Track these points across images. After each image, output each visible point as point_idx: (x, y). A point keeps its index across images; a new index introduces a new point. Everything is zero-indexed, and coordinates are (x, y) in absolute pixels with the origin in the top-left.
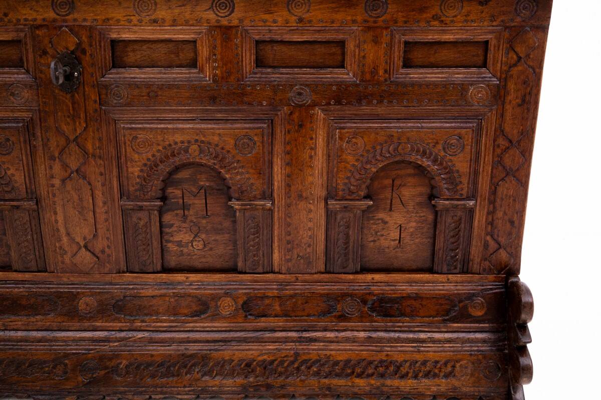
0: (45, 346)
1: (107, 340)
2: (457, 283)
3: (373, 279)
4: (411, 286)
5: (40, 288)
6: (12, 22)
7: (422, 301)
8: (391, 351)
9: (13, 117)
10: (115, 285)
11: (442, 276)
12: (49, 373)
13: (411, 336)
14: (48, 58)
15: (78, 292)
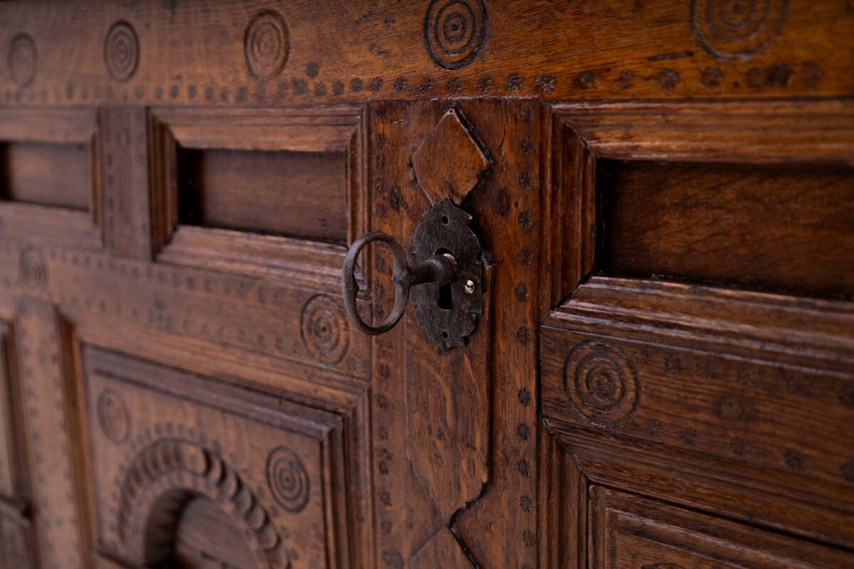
6: (325, 92)
14: (402, 220)
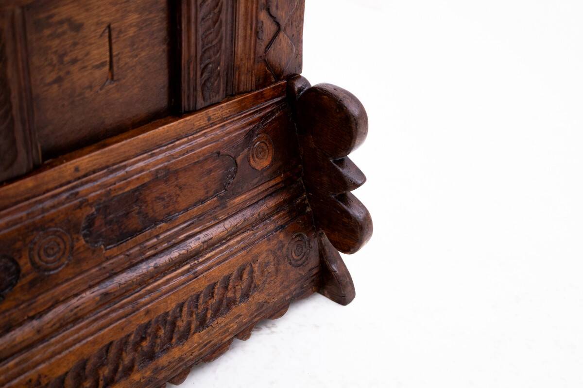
2: (222, 120)
3: (77, 169)
4: (152, 155)
7: (177, 179)
8: (151, 301)
11: (199, 115)
13: (175, 254)
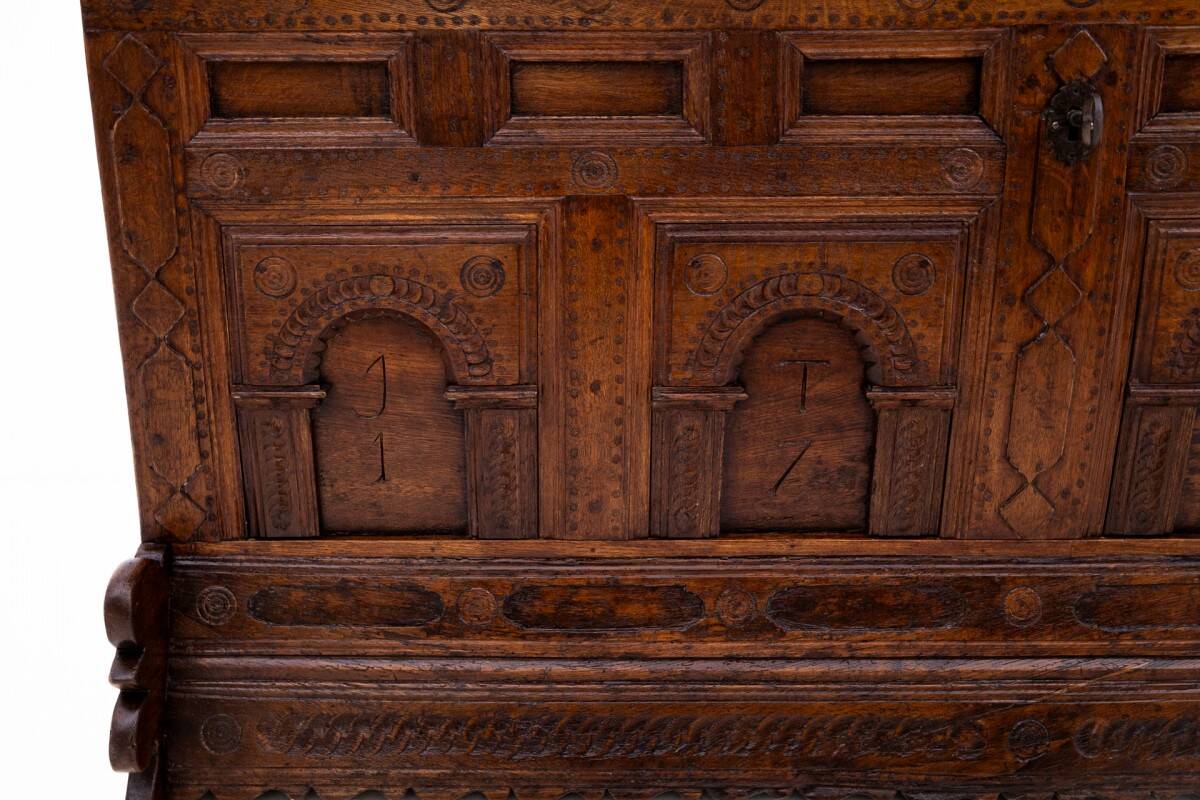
0: (935, 690)
1: (1060, 677)
5: (924, 571)
6: (974, 20)
9: (941, 216)
10: (1080, 562)
12: (944, 747)
15: (1004, 578)
